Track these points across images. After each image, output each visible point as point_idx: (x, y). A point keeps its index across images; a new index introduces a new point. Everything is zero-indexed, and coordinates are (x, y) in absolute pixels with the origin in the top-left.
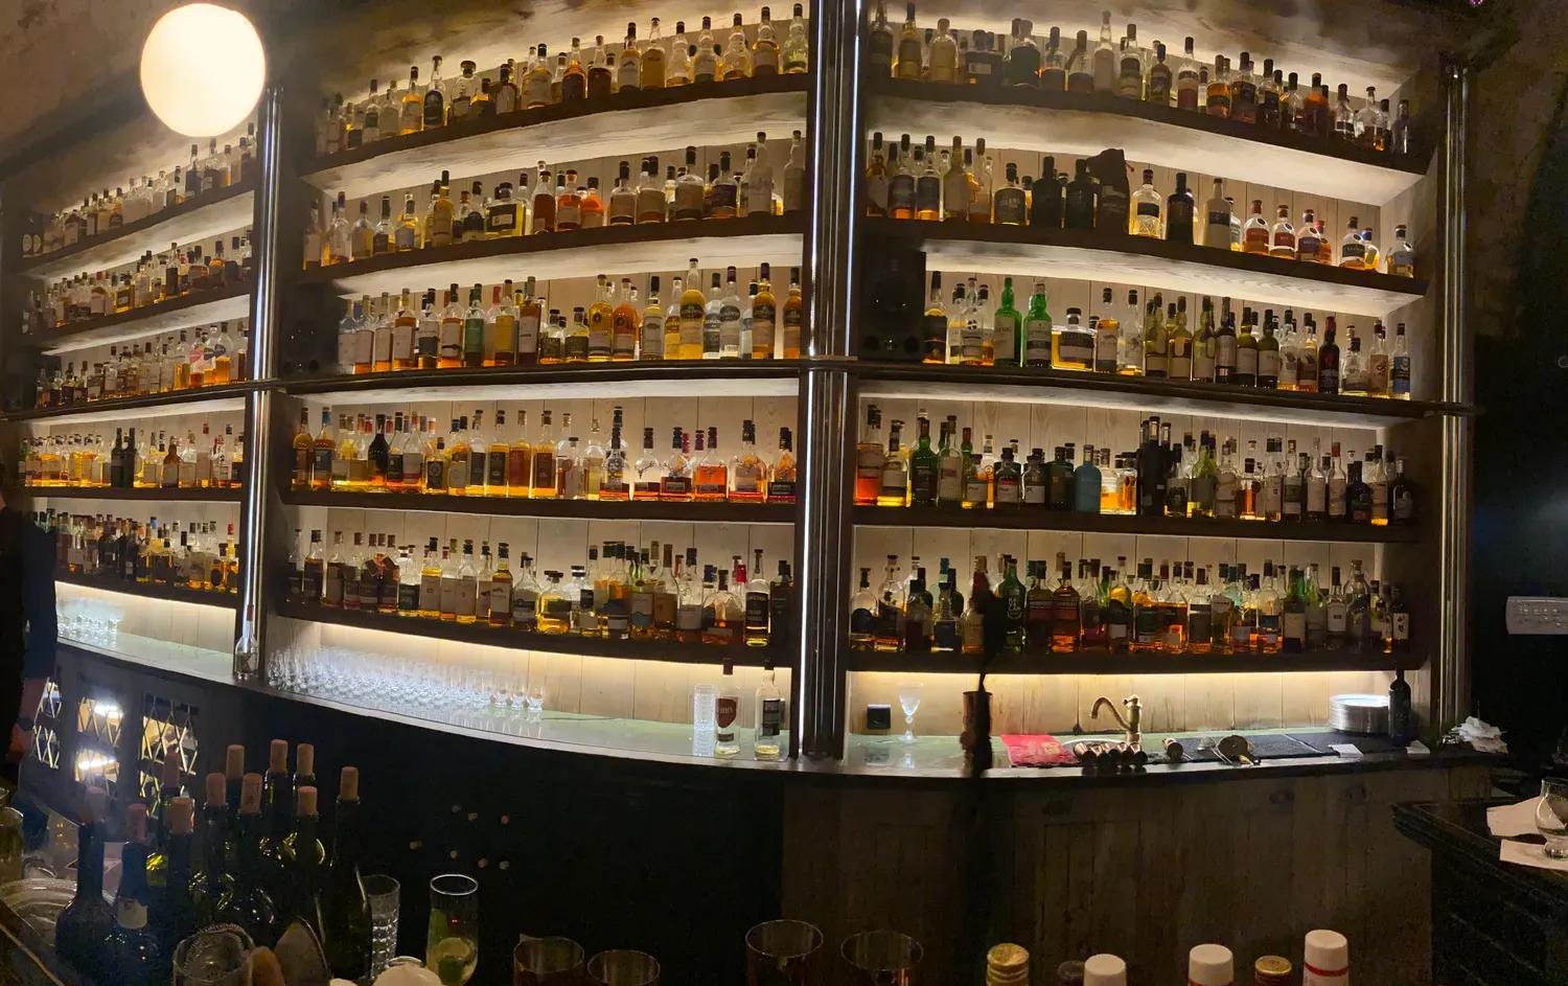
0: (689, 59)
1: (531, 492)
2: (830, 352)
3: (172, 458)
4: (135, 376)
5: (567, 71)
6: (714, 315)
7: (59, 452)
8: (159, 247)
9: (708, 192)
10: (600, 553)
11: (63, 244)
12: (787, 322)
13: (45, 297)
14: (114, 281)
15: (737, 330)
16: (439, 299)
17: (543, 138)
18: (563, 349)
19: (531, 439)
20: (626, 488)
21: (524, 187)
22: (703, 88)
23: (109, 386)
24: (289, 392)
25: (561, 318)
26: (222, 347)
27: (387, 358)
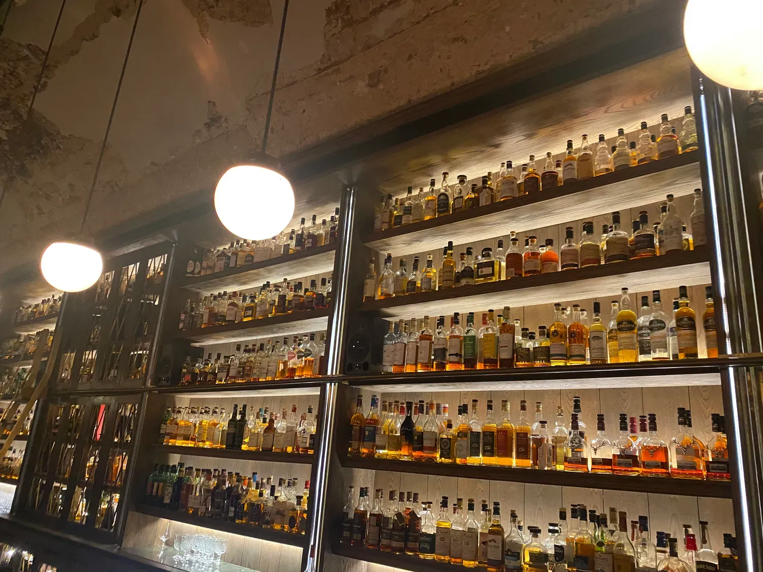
0: (609, 156)
1: (514, 462)
2: (746, 350)
3: (270, 429)
4: (251, 367)
5: (528, 175)
6: (645, 326)
7: (193, 419)
8: (275, 279)
9: (633, 241)
10: (569, 514)
11: (214, 270)
12: (707, 328)
13: (198, 305)
14: (244, 300)
15: (664, 337)
16: (448, 322)
17: (513, 218)
18: (531, 356)
19: (511, 421)
20: (584, 461)
21: (501, 249)
22: (622, 173)
23: (232, 373)
24: (350, 383)
25: (530, 333)
26: (309, 351)
27: (414, 363)
